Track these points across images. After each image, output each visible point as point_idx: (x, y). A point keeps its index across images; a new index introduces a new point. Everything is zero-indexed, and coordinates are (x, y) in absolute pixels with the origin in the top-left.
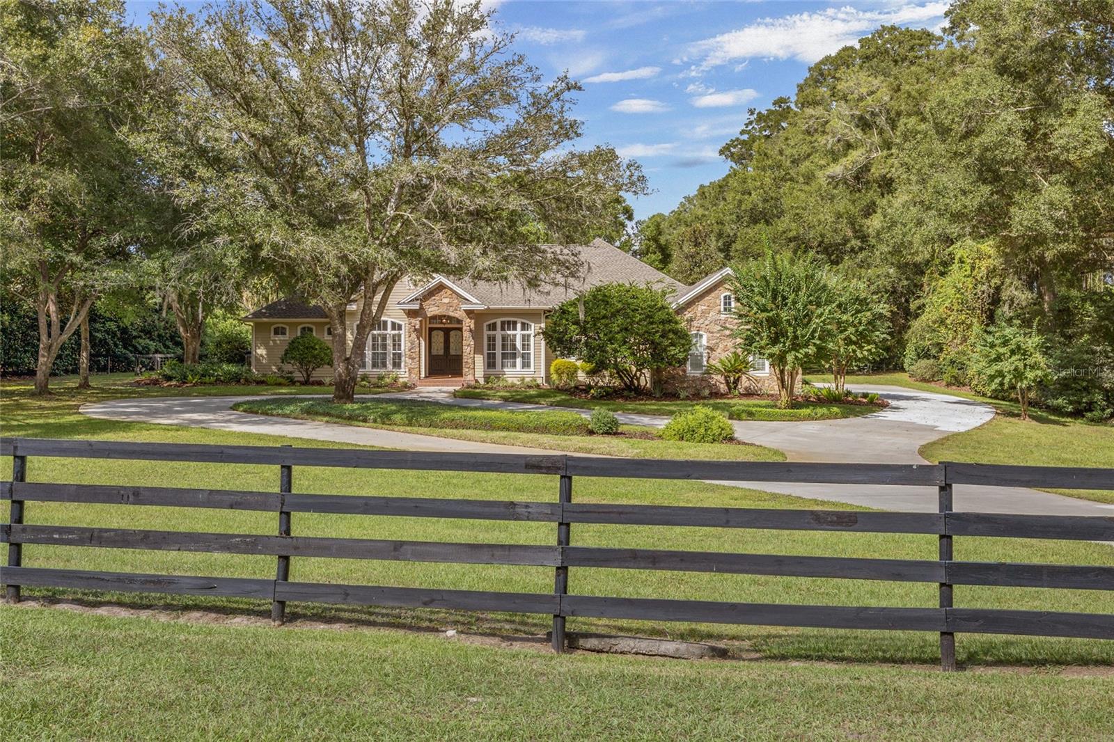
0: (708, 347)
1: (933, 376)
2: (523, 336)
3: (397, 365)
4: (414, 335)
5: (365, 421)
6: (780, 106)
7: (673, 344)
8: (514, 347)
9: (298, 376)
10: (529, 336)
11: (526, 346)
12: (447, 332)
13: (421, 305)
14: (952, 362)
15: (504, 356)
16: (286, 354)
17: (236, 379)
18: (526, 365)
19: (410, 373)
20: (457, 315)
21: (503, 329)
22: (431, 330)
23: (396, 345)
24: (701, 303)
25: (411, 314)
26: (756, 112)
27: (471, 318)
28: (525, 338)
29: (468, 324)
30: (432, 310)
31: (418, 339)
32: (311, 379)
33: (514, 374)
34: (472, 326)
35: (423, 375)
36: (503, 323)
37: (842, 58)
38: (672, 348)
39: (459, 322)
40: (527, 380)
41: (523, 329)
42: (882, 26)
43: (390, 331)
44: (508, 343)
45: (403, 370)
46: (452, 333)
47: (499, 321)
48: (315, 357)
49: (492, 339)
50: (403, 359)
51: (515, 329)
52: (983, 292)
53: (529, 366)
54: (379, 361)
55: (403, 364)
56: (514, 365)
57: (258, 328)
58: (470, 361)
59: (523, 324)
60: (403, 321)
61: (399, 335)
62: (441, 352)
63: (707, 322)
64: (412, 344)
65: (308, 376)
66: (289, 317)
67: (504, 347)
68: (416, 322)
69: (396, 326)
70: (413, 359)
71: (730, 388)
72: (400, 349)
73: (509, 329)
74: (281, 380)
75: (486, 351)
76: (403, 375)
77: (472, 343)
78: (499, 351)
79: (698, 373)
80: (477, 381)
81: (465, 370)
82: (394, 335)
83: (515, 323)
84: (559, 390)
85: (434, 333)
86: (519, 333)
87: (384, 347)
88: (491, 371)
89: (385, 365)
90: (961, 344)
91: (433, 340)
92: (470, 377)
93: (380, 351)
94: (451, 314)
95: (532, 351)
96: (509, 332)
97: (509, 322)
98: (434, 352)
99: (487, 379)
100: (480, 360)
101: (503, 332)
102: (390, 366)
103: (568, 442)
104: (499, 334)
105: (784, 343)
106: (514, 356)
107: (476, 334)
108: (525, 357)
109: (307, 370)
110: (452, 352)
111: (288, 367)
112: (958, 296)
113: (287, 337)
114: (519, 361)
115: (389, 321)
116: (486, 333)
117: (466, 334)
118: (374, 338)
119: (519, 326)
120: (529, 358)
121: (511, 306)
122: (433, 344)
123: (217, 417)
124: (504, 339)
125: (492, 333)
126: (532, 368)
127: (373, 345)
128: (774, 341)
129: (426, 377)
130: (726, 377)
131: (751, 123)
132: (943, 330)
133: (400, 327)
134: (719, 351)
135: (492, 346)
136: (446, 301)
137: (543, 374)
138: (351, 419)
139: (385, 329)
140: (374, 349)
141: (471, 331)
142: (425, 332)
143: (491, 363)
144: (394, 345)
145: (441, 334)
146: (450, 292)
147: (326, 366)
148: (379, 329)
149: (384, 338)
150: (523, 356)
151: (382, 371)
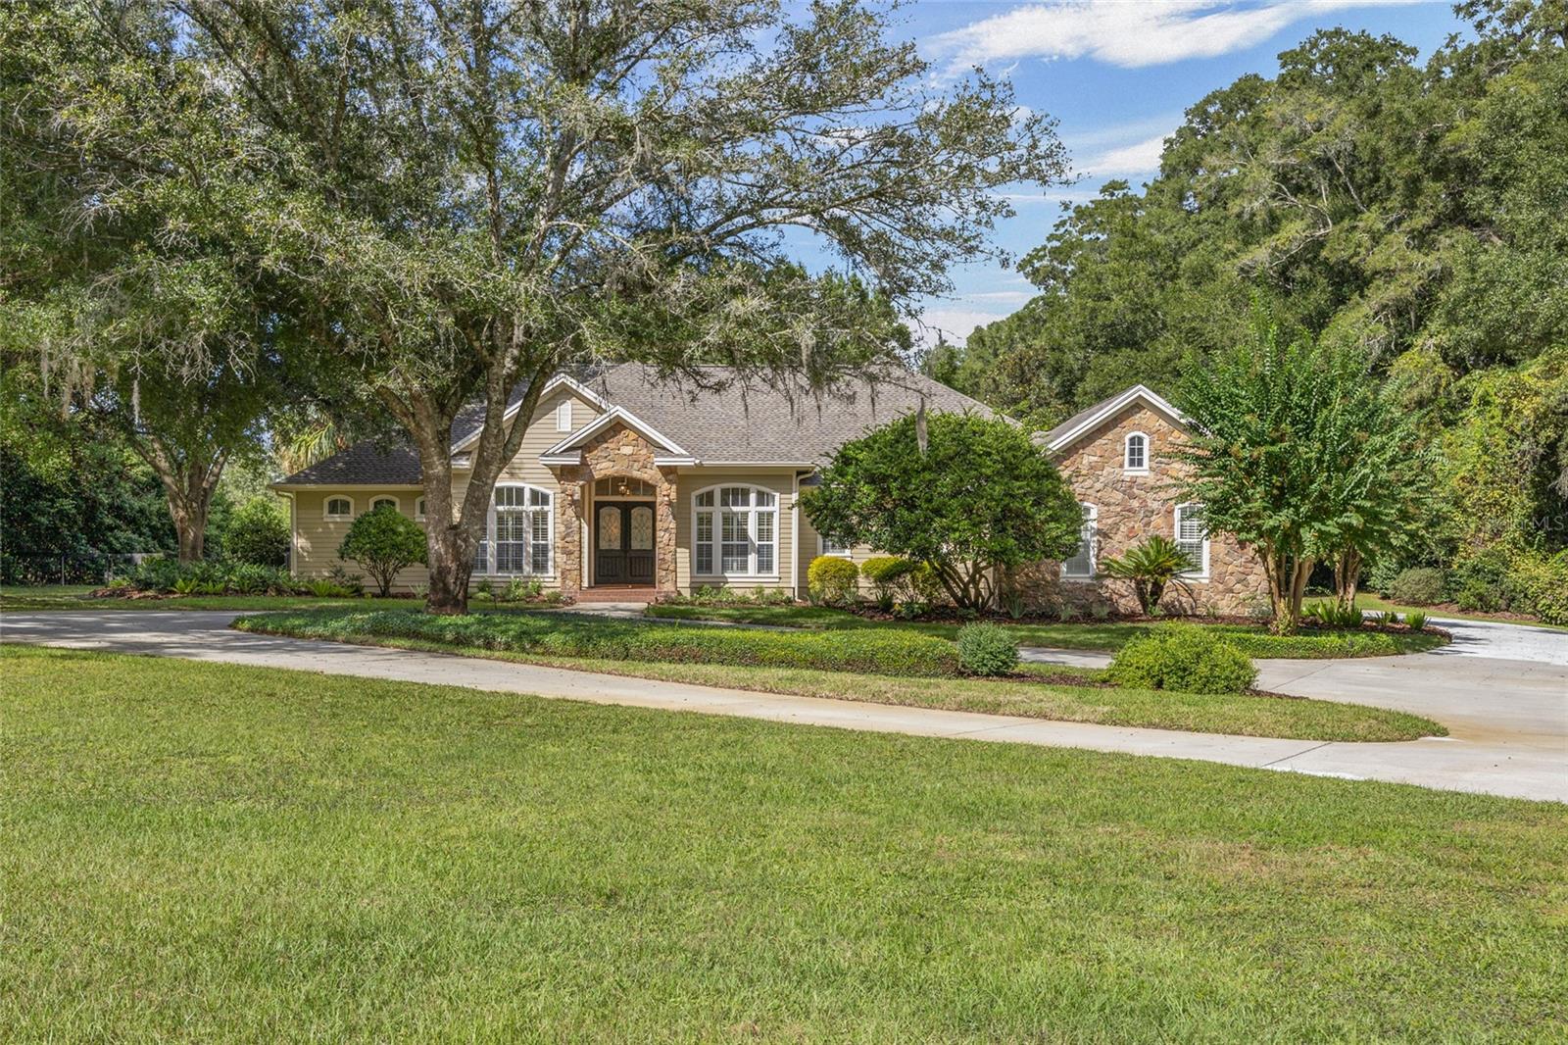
0: (1099, 532)
1: (1432, 596)
2: (761, 514)
3: (539, 566)
4: (570, 512)
5: (489, 645)
6: (1112, 195)
7: (1053, 518)
8: (744, 535)
9: (370, 583)
10: (770, 514)
11: (764, 533)
12: (626, 509)
13: (583, 458)
14: (1476, 571)
15: (727, 551)
16: (347, 544)
17: (261, 587)
18: (765, 565)
19: (564, 579)
20: (646, 477)
21: (725, 503)
22: (599, 505)
23: (539, 531)
24: (1088, 450)
25: (565, 473)
26: (1073, 206)
27: (670, 482)
28: (765, 519)
29: (666, 492)
30: (603, 467)
31: (578, 518)
32: (392, 590)
33: (743, 581)
34: (673, 496)
35: (585, 584)
36: (725, 492)
37: (1242, 91)
38: (1052, 525)
39: (650, 488)
40: (767, 592)
41: (760, 503)
42: (1319, 32)
43: (528, 507)
44: (734, 527)
45: (551, 574)
46: (635, 512)
47: (717, 489)
48: (395, 546)
49: (705, 520)
50: (551, 554)
51: (746, 503)
52: (1524, 454)
53: (769, 568)
54: (510, 559)
55: (550, 563)
56: (744, 567)
57: (302, 501)
58: (669, 557)
59: (760, 495)
60: (552, 489)
61: (544, 515)
62: (617, 545)
63: (1098, 486)
64: (567, 527)
65: (387, 582)
66: (354, 482)
67: (727, 536)
68: (575, 488)
69: (538, 498)
70: (570, 553)
71: (1144, 604)
72: (545, 537)
73: (735, 504)
74: (338, 589)
75: (694, 542)
76: (551, 581)
77: (673, 525)
78: (717, 542)
79: (1084, 579)
80: (680, 594)
81: (660, 573)
82: (535, 513)
83: (746, 493)
84: (830, 607)
85: (603, 511)
86: (753, 509)
87: (519, 534)
88: (704, 576)
89: (519, 567)
90: (1491, 540)
91: (602, 523)
92: (668, 587)
93: (511, 541)
94: (636, 474)
95: (775, 542)
96: (735, 509)
97: (735, 491)
98: (604, 545)
99: (696, 588)
100: (684, 558)
101: (725, 509)
102: (527, 569)
103: (932, 691)
104: (717, 511)
105: (1297, 508)
106: (744, 551)
107: (679, 510)
108: (764, 553)
109: (384, 573)
110: (635, 545)
111: (352, 567)
112: (1485, 458)
113: (351, 517)
114: (752, 559)
115: (527, 488)
116: (695, 509)
117: (662, 511)
118: (501, 519)
119: (753, 497)
120: (770, 554)
121: (739, 462)
122: (602, 531)
123: (186, 639)
124: (727, 519)
125: (705, 509)
126: (776, 573)
127: (500, 530)
128: (1277, 503)
129: (590, 587)
130: (1138, 583)
131: (1063, 223)
132: (1459, 517)
133: (545, 500)
134: (1118, 537)
135: (705, 534)
136: (627, 450)
137: (794, 583)
138: (460, 643)
139: (520, 502)
140: (500, 537)
141: (670, 504)
142: (588, 510)
143: (703, 562)
144: (536, 530)
145: (617, 512)
146: (633, 435)
147: (417, 564)
148: (510, 503)
149: (518, 519)
150: (760, 551)
151: (513, 576)
